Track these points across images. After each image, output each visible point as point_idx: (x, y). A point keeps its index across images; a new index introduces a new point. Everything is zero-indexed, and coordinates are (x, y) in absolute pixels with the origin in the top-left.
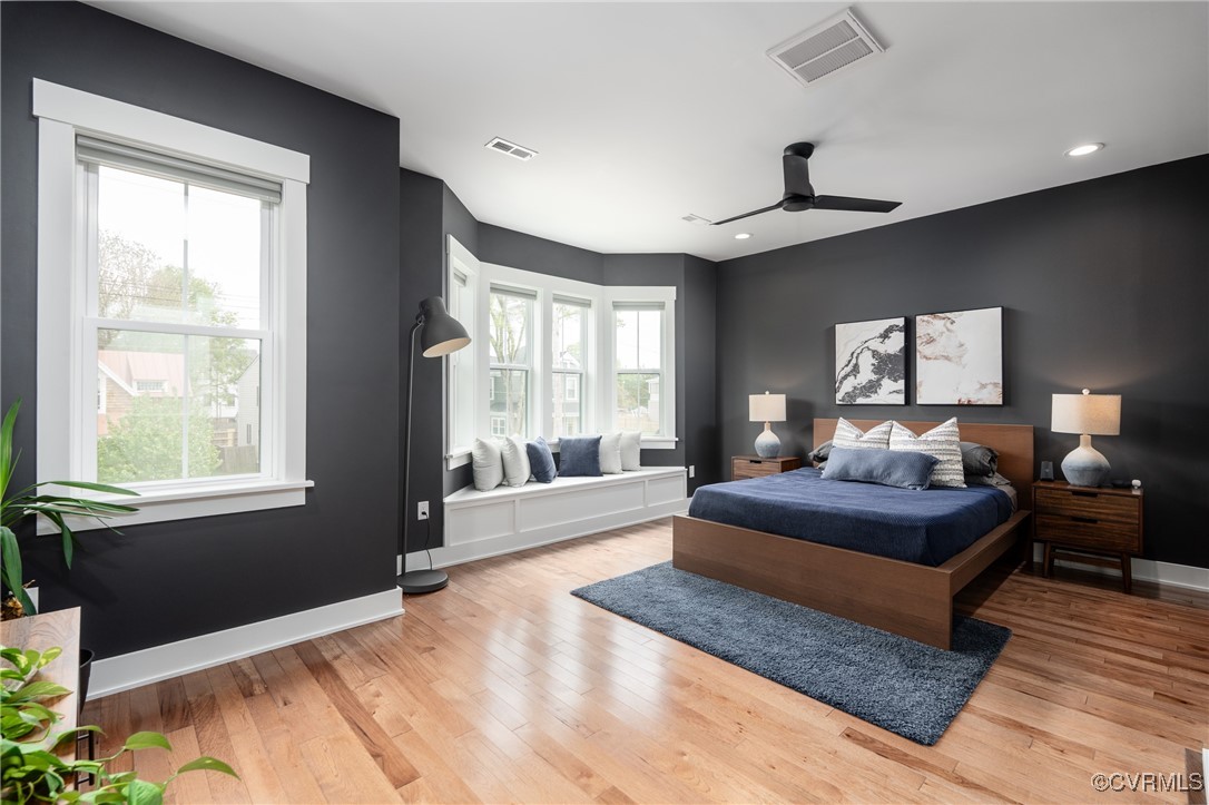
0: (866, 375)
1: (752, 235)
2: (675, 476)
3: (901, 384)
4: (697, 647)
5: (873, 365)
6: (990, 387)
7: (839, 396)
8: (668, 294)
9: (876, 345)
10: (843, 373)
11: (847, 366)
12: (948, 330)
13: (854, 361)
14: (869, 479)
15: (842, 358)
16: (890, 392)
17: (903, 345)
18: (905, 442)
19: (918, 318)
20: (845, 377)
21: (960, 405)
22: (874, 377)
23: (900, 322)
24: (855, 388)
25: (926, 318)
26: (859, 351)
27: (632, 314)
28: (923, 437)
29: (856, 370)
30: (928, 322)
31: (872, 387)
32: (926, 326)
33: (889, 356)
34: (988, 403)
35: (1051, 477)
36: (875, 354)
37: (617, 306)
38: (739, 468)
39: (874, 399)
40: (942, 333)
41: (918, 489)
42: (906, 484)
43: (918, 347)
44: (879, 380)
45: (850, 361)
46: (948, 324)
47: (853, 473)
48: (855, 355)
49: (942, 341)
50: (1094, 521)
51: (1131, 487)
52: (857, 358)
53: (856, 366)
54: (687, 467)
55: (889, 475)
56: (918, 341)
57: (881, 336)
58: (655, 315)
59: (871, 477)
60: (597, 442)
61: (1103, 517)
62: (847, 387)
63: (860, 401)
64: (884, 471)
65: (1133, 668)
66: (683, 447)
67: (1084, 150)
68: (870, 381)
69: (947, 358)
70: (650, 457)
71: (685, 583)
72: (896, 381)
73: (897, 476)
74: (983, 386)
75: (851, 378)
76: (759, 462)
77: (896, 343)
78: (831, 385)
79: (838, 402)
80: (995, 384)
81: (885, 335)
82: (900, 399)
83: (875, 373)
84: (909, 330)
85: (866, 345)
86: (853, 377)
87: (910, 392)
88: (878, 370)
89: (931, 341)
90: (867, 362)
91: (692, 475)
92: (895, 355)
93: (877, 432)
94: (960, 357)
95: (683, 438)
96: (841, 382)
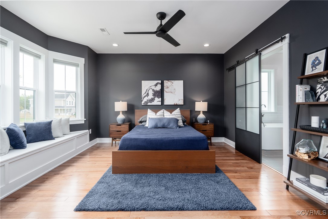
0: (151, 96)
1: (119, 45)
2: (84, 134)
3: (160, 99)
4: (165, 210)
5: (153, 93)
6: (181, 100)
7: (143, 102)
8: (81, 61)
9: (153, 88)
10: (144, 96)
11: (145, 93)
12: (172, 85)
13: (147, 92)
14: (164, 127)
15: (143, 91)
16: (157, 101)
17: (161, 88)
18: (169, 115)
19: (165, 81)
20: (145, 97)
21: (174, 105)
22: (153, 97)
23: (160, 82)
24: (147, 100)
25: (166, 81)
26: (149, 89)
27: (62, 66)
28: (173, 113)
29: (148, 95)
30: (167, 82)
31: (152, 100)
32: (166, 83)
33: (157, 91)
34: (181, 104)
35: (195, 121)
36: (153, 90)
37: (55, 61)
38: (112, 128)
39: (153, 103)
40: (170, 86)
41: (178, 128)
42: (174, 127)
43: (165, 89)
44: (154, 98)
45: (146, 92)
46: (172, 83)
47: (159, 125)
48: (147, 90)
49: (170, 88)
50: (206, 131)
51: (208, 122)
52: (148, 91)
53: (148, 94)
54: (89, 130)
55: (169, 125)
56: (165, 88)
57: (155, 85)
58: (74, 68)
59: (164, 126)
60: (50, 123)
61: (208, 129)
62: (145, 100)
63: (149, 104)
64: (168, 124)
65: (236, 163)
66: (87, 122)
67: (207, 45)
68: (152, 98)
69: (171, 92)
70: (74, 128)
71: (125, 180)
72: (159, 98)
73: (171, 125)
74: (179, 100)
75: (146, 97)
76: (120, 125)
77: (159, 88)
78: (140, 99)
79: (142, 104)
80: (182, 99)
81: (156, 85)
82: (160, 103)
83: (153, 96)
84: (162, 84)
85: (151, 88)
86: (147, 97)
87: (162, 101)
88: (154, 95)
89: (168, 88)
90: (151, 93)
91: (91, 133)
92: (159, 91)
93: (160, 113)
94: (175, 92)
95: (88, 118)
96: (143, 98)
